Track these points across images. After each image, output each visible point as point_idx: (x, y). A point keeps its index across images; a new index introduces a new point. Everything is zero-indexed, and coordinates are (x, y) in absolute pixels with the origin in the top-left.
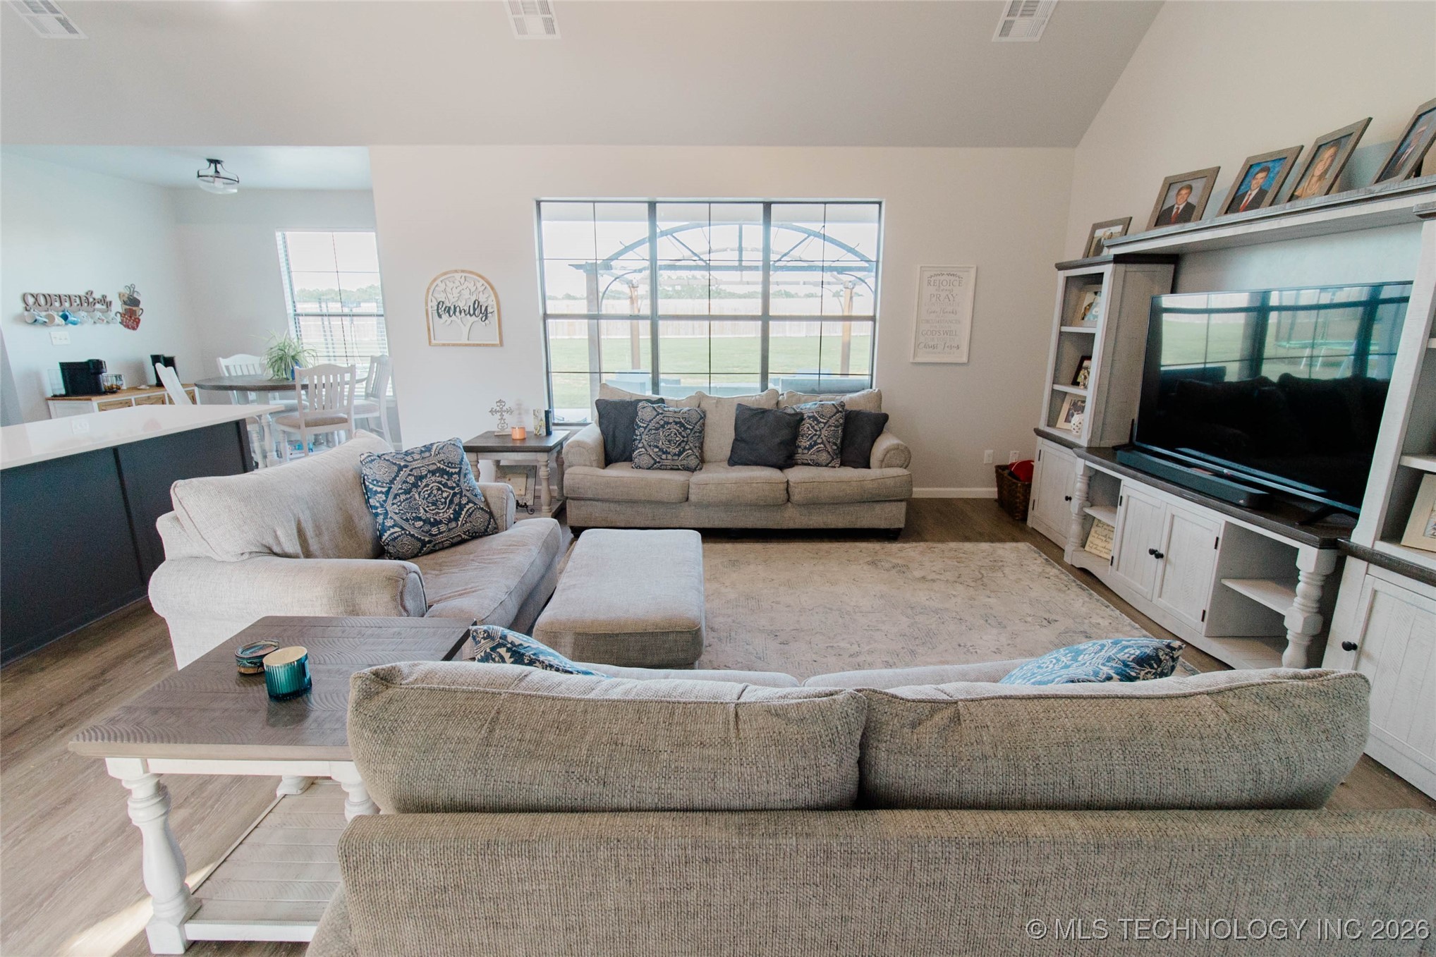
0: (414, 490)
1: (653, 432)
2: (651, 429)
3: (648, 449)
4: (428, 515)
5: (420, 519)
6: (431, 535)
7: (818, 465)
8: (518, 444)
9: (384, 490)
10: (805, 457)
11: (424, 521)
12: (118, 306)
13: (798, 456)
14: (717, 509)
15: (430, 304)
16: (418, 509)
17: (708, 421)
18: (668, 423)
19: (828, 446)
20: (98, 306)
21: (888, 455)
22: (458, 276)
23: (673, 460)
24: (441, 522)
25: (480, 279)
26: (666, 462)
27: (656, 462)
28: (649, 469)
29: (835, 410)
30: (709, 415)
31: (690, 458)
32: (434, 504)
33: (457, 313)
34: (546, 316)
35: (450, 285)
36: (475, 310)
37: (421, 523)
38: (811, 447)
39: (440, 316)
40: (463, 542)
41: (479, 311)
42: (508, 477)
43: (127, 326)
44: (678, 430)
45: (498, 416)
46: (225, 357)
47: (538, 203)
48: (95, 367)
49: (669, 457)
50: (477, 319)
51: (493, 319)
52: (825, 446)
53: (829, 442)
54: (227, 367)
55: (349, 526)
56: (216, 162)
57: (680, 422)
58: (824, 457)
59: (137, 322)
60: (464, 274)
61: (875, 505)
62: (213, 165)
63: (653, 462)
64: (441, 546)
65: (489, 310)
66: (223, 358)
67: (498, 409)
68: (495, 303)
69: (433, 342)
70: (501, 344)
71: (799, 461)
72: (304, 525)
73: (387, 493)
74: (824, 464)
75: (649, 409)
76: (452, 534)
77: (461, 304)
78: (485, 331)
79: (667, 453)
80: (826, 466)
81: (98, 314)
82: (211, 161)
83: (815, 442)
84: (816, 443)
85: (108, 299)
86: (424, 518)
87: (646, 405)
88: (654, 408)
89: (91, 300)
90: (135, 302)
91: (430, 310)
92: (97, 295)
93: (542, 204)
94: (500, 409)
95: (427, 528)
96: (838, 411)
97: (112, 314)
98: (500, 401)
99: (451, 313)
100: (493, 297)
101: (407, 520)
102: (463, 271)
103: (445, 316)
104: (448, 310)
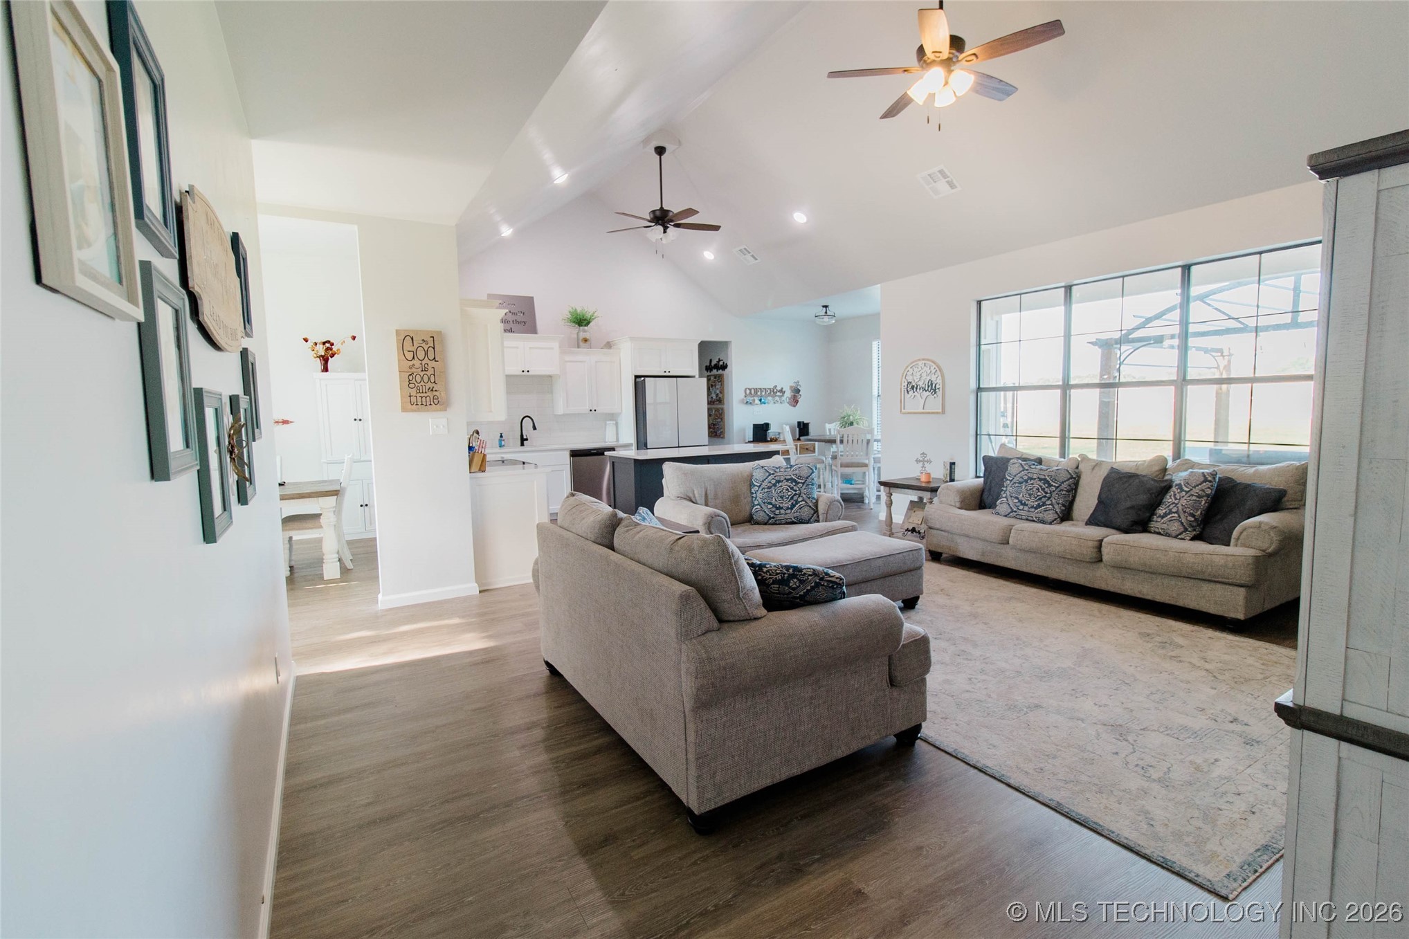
0: (773, 487)
1: (1017, 485)
2: (1015, 483)
3: (1009, 500)
4: (776, 503)
5: (771, 504)
6: (775, 514)
7: (1168, 535)
8: (924, 485)
9: (758, 485)
10: (1158, 525)
11: (773, 506)
12: (788, 394)
13: (1153, 524)
14: (1034, 555)
15: (903, 384)
16: (772, 498)
17: (1082, 482)
18: (1031, 479)
19: (1182, 516)
20: (778, 394)
21: (1245, 533)
22: (920, 363)
23: (1029, 511)
24: (782, 508)
25: (933, 364)
26: (1021, 513)
27: (1012, 511)
28: (1006, 516)
29: (1202, 479)
30: (1083, 477)
31: (1047, 512)
32: (781, 497)
33: (918, 390)
34: (979, 389)
35: (916, 370)
36: (929, 387)
37: (771, 506)
38: (1166, 515)
39: (908, 392)
40: (793, 523)
41: (932, 388)
42: (915, 509)
43: (791, 405)
44: (1041, 486)
45: (921, 464)
46: (830, 423)
47: (979, 303)
48: (765, 427)
49: (1026, 508)
50: (930, 393)
51: (939, 393)
52: (1179, 517)
53: (1185, 512)
54: (830, 430)
55: (736, 499)
56: (826, 307)
57: (1045, 479)
58: (1175, 527)
59: (797, 402)
60: (924, 362)
61: (1202, 584)
62: (824, 309)
63: (1010, 510)
64: (780, 522)
65: (937, 387)
66: (829, 424)
67: (921, 459)
68: (941, 381)
69: (903, 410)
70: (943, 412)
71: (1152, 529)
72: (708, 492)
73: (759, 486)
74: (1174, 535)
75: (1016, 465)
76: (787, 517)
77: (921, 383)
78: (934, 403)
79: (1025, 504)
80: (1176, 537)
81: (777, 398)
82: (823, 306)
83: (1170, 510)
84: (1171, 512)
85: (784, 390)
86: (774, 503)
87: (1016, 461)
88: (1021, 464)
89: (775, 391)
90: (798, 391)
91: (903, 387)
92: (779, 388)
93: (983, 303)
94: (923, 460)
95: (774, 509)
96: (1206, 480)
97: (784, 398)
98: (923, 453)
99: (915, 389)
100: (940, 377)
101: (764, 503)
102: (923, 360)
103: (911, 393)
104: (913, 387)
